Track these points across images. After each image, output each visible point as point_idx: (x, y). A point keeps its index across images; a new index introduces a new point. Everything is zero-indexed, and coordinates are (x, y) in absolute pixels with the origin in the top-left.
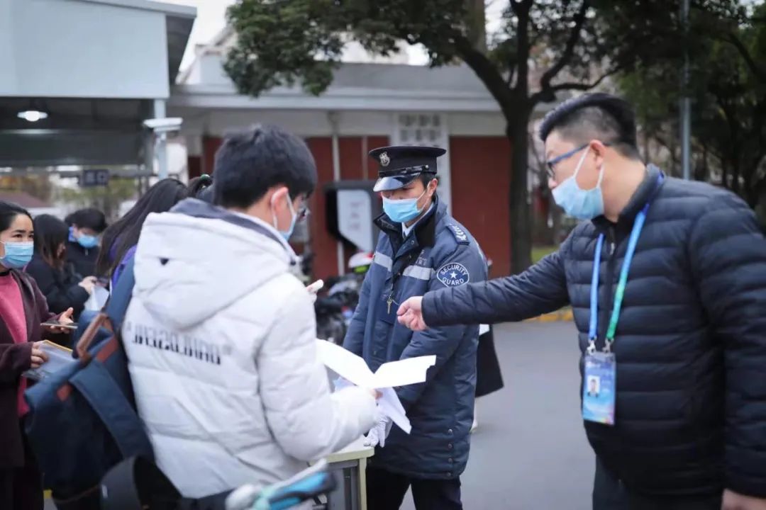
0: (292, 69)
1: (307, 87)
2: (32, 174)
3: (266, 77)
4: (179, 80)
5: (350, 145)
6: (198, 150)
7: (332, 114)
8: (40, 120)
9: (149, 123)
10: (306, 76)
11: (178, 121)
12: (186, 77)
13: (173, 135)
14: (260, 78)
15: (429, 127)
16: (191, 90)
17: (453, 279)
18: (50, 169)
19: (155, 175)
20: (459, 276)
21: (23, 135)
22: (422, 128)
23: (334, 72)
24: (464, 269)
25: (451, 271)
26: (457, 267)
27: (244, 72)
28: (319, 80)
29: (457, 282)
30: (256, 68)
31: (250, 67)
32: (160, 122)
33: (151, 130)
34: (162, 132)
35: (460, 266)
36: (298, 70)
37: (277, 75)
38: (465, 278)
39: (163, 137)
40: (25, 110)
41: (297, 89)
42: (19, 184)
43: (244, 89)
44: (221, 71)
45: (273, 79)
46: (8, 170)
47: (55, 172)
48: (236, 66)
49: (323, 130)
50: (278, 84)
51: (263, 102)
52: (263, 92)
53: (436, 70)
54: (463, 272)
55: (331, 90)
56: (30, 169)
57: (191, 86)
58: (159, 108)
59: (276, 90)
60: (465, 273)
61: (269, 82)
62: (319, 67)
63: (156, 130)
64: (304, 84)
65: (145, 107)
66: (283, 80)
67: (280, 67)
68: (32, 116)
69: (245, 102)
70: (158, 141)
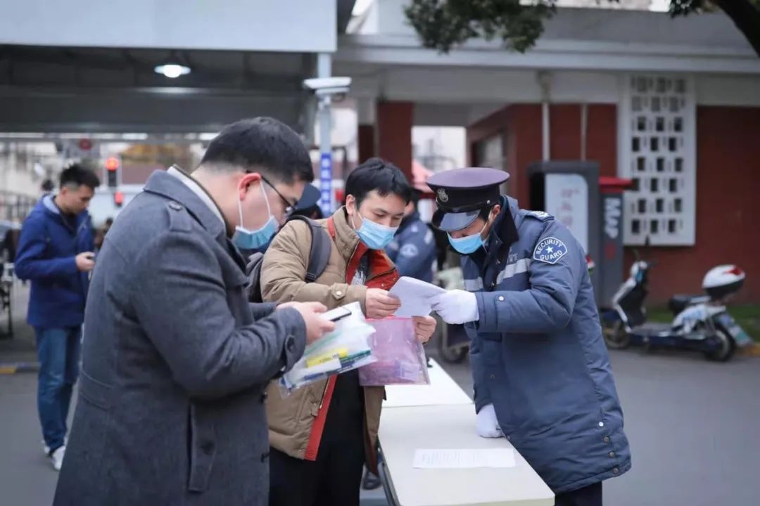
0: (492, 18)
1: (509, 40)
2: (171, 141)
3: (459, 27)
4: (351, 27)
5: (565, 115)
6: (371, 118)
7: (543, 74)
8: (182, 77)
9: (311, 83)
10: (508, 27)
11: (346, 81)
12: (360, 26)
13: (340, 98)
14: (452, 27)
15: (670, 93)
16: (364, 41)
17: (551, 253)
18: (191, 136)
19: (316, 148)
20: (556, 249)
21: (159, 94)
22: (661, 96)
23: (545, 22)
24: (558, 241)
25: (546, 247)
26: (550, 242)
27: (432, 19)
28: (524, 32)
29: (556, 255)
30: (446, 14)
31: (438, 14)
32: (324, 82)
33: (312, 91)
34: (325, 95)
35: (553, 240)
36: (499, 19)
37: (473, 23)
38: (562, 249)
39: (327, 100)
40: (163, 63)
41: (497, 41)
42: (154, 153)
43: (431, 42)
44: (403, 18)
45: (468, 28)
46: (142, 136)
47: (197, 141)
48: (422, 12)
49: (530, 95)
50: (475, 35)
51: (456, 57)
52: (455, 45)
53: (680, 19)
54: (558, 244)
55: (541, 43)
56: (168, 136)
57: (367, 36)
58: (324, 65)
59: (472, 42)
60: (560, 245)
61: (464, 32)
62: (526, 14)
63: (319, 92)
64: (505, 37)
65: (307, 62)
66: (480, 31)
67: (477, 15)
68: (172, 71)
69: (432, 57)
70: (321, 105)
